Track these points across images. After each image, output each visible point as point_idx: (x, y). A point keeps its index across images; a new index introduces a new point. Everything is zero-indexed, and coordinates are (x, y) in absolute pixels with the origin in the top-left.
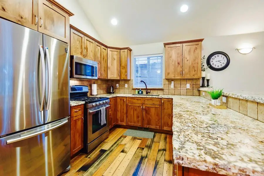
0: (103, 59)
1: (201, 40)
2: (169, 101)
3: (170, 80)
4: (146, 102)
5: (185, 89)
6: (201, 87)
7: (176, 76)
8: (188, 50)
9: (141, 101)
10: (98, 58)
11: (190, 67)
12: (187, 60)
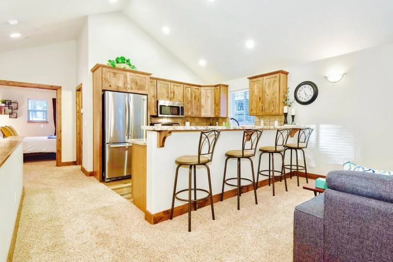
0: (195, 98)
1: (279, 72)
8: (268, 83)
10: (187, 98)
11: (269, 103)
12: (267, 95)
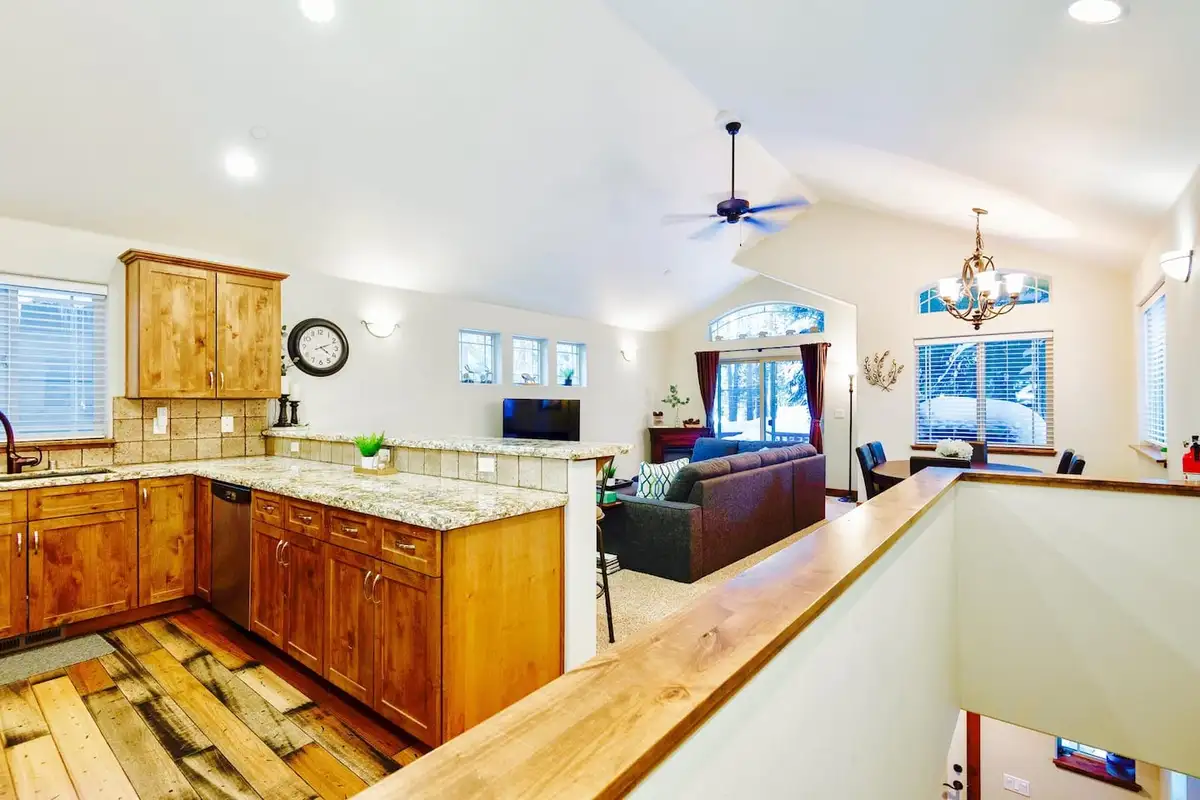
1: (280, 277)
2: (176, 485)
3: (147, 403)
4: (44, 510)
5: (215, 435)
6: (275, 426)
7: (191, 387)
8: (236, 298)
9: (13, 509)
11: (243, 360)
12: (234, 336)
